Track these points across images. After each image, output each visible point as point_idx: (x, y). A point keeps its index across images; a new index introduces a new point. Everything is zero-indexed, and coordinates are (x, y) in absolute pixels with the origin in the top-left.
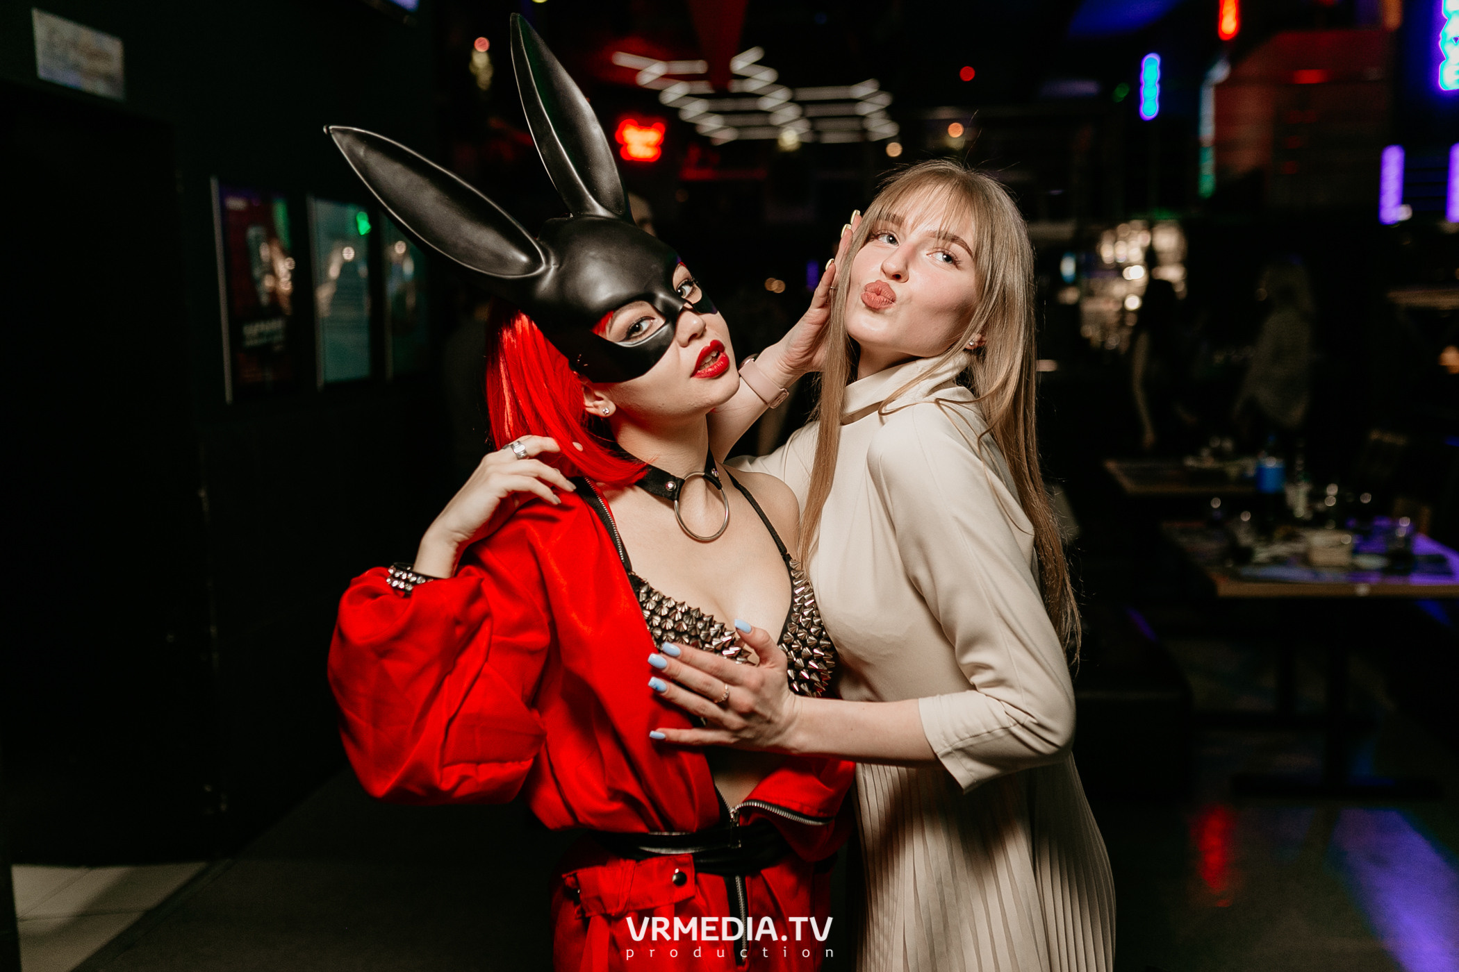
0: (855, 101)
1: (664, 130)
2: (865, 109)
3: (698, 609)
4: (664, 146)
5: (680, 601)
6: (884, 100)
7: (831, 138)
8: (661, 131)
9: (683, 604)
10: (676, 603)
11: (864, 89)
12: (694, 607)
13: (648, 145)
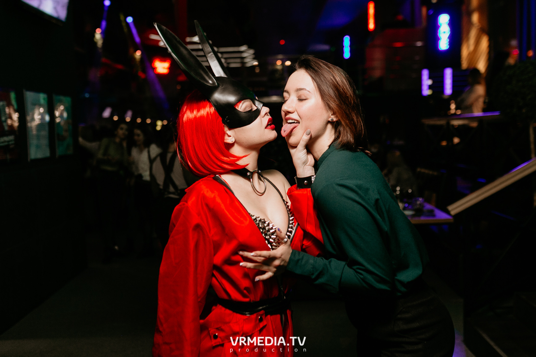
0: (242, 52)
1: (170, 62)
2: (245, 55)
3: (264, 219)
4: (170, 68)
5: (257, 216)
6: (252, 51)
7: (233, 65)
8: (169, 62)
9: (259, 217)
10: (256, 217)
11: (243, 48)
12: (262, 218)
13: (164, 68)
